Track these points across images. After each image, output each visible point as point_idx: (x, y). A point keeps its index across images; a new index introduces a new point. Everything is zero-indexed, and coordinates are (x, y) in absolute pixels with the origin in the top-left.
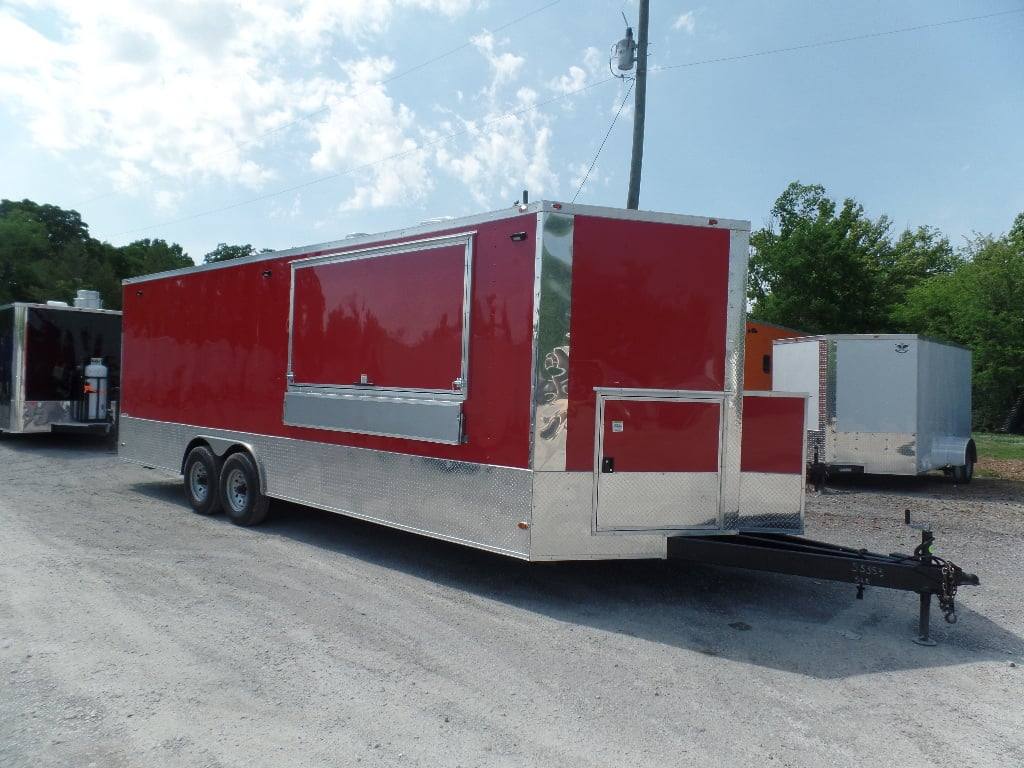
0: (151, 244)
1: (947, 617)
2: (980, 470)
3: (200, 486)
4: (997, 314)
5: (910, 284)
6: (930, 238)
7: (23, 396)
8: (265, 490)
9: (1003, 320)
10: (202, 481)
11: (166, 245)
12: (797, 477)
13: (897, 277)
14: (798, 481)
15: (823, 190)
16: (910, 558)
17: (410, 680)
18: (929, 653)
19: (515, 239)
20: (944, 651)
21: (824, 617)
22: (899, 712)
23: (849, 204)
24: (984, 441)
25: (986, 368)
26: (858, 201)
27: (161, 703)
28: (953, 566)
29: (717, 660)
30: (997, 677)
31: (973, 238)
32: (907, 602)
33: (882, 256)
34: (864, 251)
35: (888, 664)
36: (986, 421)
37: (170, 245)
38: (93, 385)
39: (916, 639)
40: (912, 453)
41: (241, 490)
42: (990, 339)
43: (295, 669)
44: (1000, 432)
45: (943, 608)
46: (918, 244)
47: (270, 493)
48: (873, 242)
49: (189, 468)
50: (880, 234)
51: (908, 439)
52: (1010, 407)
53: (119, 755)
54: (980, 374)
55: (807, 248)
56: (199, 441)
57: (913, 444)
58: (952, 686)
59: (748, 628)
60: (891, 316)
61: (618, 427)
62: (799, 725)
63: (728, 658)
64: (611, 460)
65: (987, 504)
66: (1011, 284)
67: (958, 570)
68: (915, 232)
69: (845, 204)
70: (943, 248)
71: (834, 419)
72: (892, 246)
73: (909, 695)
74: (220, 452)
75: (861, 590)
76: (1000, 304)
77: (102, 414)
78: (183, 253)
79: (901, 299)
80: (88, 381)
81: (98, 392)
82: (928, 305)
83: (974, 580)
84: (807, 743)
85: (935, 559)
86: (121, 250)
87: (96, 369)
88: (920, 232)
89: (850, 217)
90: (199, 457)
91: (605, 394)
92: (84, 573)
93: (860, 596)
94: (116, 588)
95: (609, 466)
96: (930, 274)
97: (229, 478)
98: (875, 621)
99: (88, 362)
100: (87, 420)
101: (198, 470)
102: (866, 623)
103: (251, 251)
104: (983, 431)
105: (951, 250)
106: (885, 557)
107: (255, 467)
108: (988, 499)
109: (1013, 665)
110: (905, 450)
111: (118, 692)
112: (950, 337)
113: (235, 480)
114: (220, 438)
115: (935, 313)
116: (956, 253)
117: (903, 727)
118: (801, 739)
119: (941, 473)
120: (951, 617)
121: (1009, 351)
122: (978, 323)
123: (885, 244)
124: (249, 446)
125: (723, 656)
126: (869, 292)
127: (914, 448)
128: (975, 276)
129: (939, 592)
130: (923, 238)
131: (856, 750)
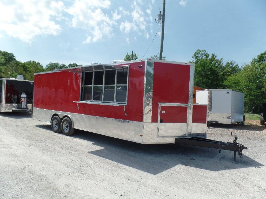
0: (32, 62)
1: (240, 157)
2: (246, 122)
3: (56, 126)
4: (250, 83)
5: (228, 76)
6: (233, 64)
7: (5, 102)
8: (74, 127)
9: (251, 85)
10: (56, 124)
11: (36, 62)
12: (205, 124)
13: (225, 74)
14: (205, 125)
15: (206, 51)
16: (232, 143)
17: (118, 171)
18: (236, 165)
19: (140, 67)
20: (239, 164)
21: (211, 157)
22: (230, 177)
23: (213, 55)
24: (247, 115)
25: (247, 97)
26: (215, 54)
27: (61, 176)
28: (242, 145)
29: (188, 167)
30: (252, 170)
31: (244, 64)
32: (231, 153)
33: (221, 68)
34: (217, 67)
35: (227, 168)
36: (247, 111)
37: (37, 62)
38: (23, 100)
39: (233, 162)
40: (230, 118)
41: (67, 127)
42: (248, 90)
43: (90, 169)
44: (250, 113)
45: (239, 155)
46: (230, 65)
47: (75, 128)
48: (219, 65)
49: (53, 121)
50: (221, 62)
51: (229, 115)
52: (253, 107)
53: (54, 187)
54: (246, 98)
55: (202, 66)
56: (55, 115)
57: (230, 116)
58: (242, 172)
59: (194, 160)
60: (224, 84)
61: (164, 112)
62: (208, 180)
63: (190, 166)
64: (162, 120)
65: (248, 131)
66: (253, 76)
67: (243, 146)
68: (230, 62)
69: (212, 55)
70: (236, 67)
71: (211, 110)
72: (224, 66)
73: (232, 174)
74: (61, 117)
75: (220, 150)
76: (250, 81)
77: (25, 107)
78: (40, 64)
79: (226, 79)
80: (22, 98)
81: (24, 101)
82: (233, 81)
83: (246, 148)
84: (210, 184)
85: (238, 143)
86: (24, 63)
87: (24, 96)
88: (231, 62)
89: (213, 58)
90: (55, 118)
91: (161, 104)
92: (32, 147)
93: (220, 152)
94: (40, 150)
95: (161, 121)
96: (233, 73)
97: (64, 124)
98: (223, 158)
99: (21, 94)
100: (21, 109)
101: (55, 122)
102: (221, 159)
103: (58, 64)
104: (246, 113)
105: (238, 67)
106: (226, 143)
107: (71, 121)
108: (248, 130)
109: (255, 168)
110: (229, 118)
111: (50, 174)
112: (238, 89)
113: (65, 124)
114: (61, 114)
115: (234, 83)
116: (239, 68)
117: (232, 181)
118: (209, 183)
119: (237, 123)
120: (241, 157)
121: (253, 93)
122: (245, 86)
123: (222, 65)
124: (69, 116)
125: (189, 166)
126: (218, 77)
127: (230, 117)
128: (244, 74)
129: (238, 151)
130: (231, 64)
131: (221, 186)
